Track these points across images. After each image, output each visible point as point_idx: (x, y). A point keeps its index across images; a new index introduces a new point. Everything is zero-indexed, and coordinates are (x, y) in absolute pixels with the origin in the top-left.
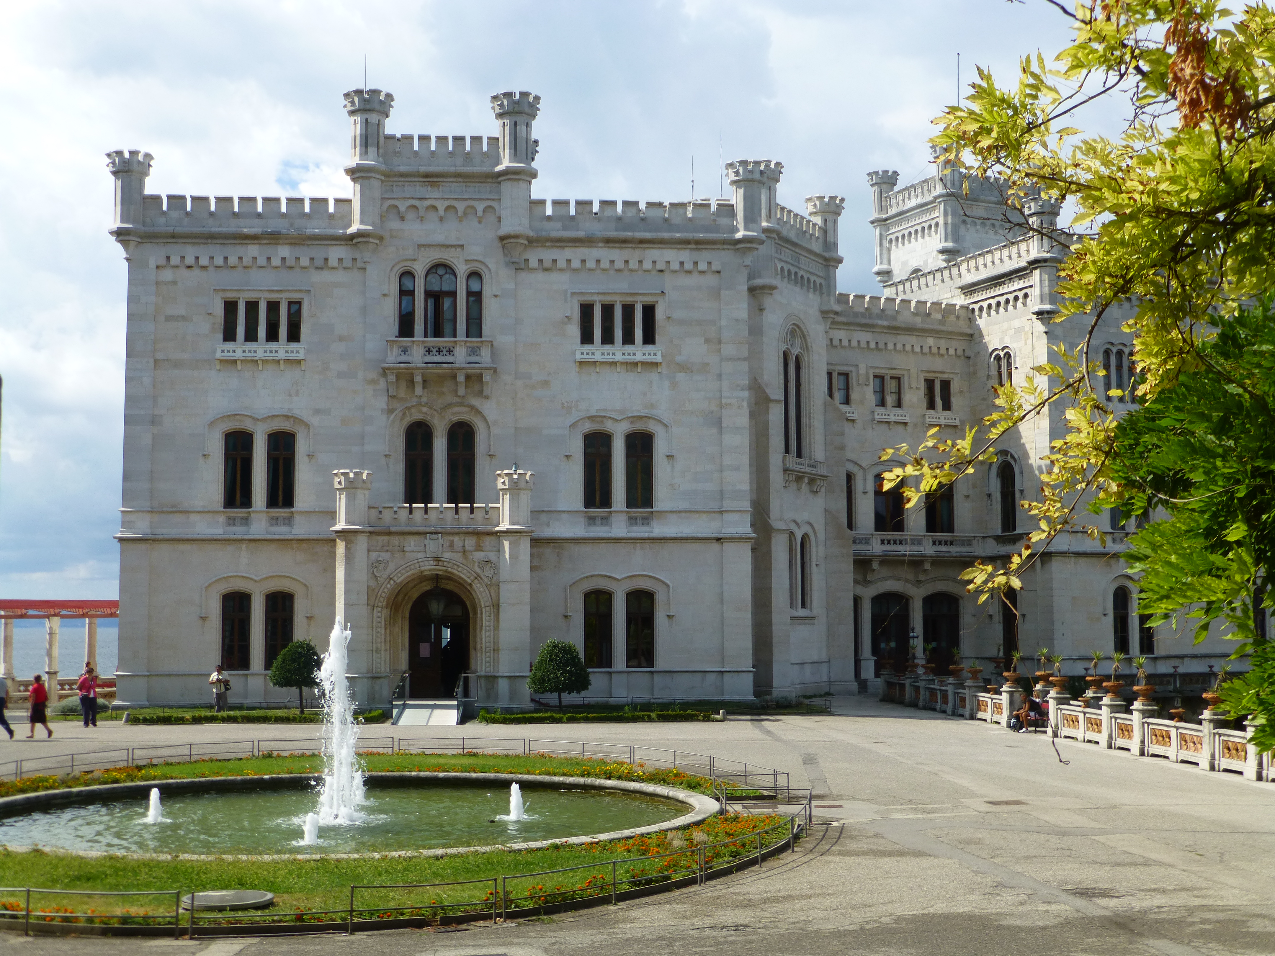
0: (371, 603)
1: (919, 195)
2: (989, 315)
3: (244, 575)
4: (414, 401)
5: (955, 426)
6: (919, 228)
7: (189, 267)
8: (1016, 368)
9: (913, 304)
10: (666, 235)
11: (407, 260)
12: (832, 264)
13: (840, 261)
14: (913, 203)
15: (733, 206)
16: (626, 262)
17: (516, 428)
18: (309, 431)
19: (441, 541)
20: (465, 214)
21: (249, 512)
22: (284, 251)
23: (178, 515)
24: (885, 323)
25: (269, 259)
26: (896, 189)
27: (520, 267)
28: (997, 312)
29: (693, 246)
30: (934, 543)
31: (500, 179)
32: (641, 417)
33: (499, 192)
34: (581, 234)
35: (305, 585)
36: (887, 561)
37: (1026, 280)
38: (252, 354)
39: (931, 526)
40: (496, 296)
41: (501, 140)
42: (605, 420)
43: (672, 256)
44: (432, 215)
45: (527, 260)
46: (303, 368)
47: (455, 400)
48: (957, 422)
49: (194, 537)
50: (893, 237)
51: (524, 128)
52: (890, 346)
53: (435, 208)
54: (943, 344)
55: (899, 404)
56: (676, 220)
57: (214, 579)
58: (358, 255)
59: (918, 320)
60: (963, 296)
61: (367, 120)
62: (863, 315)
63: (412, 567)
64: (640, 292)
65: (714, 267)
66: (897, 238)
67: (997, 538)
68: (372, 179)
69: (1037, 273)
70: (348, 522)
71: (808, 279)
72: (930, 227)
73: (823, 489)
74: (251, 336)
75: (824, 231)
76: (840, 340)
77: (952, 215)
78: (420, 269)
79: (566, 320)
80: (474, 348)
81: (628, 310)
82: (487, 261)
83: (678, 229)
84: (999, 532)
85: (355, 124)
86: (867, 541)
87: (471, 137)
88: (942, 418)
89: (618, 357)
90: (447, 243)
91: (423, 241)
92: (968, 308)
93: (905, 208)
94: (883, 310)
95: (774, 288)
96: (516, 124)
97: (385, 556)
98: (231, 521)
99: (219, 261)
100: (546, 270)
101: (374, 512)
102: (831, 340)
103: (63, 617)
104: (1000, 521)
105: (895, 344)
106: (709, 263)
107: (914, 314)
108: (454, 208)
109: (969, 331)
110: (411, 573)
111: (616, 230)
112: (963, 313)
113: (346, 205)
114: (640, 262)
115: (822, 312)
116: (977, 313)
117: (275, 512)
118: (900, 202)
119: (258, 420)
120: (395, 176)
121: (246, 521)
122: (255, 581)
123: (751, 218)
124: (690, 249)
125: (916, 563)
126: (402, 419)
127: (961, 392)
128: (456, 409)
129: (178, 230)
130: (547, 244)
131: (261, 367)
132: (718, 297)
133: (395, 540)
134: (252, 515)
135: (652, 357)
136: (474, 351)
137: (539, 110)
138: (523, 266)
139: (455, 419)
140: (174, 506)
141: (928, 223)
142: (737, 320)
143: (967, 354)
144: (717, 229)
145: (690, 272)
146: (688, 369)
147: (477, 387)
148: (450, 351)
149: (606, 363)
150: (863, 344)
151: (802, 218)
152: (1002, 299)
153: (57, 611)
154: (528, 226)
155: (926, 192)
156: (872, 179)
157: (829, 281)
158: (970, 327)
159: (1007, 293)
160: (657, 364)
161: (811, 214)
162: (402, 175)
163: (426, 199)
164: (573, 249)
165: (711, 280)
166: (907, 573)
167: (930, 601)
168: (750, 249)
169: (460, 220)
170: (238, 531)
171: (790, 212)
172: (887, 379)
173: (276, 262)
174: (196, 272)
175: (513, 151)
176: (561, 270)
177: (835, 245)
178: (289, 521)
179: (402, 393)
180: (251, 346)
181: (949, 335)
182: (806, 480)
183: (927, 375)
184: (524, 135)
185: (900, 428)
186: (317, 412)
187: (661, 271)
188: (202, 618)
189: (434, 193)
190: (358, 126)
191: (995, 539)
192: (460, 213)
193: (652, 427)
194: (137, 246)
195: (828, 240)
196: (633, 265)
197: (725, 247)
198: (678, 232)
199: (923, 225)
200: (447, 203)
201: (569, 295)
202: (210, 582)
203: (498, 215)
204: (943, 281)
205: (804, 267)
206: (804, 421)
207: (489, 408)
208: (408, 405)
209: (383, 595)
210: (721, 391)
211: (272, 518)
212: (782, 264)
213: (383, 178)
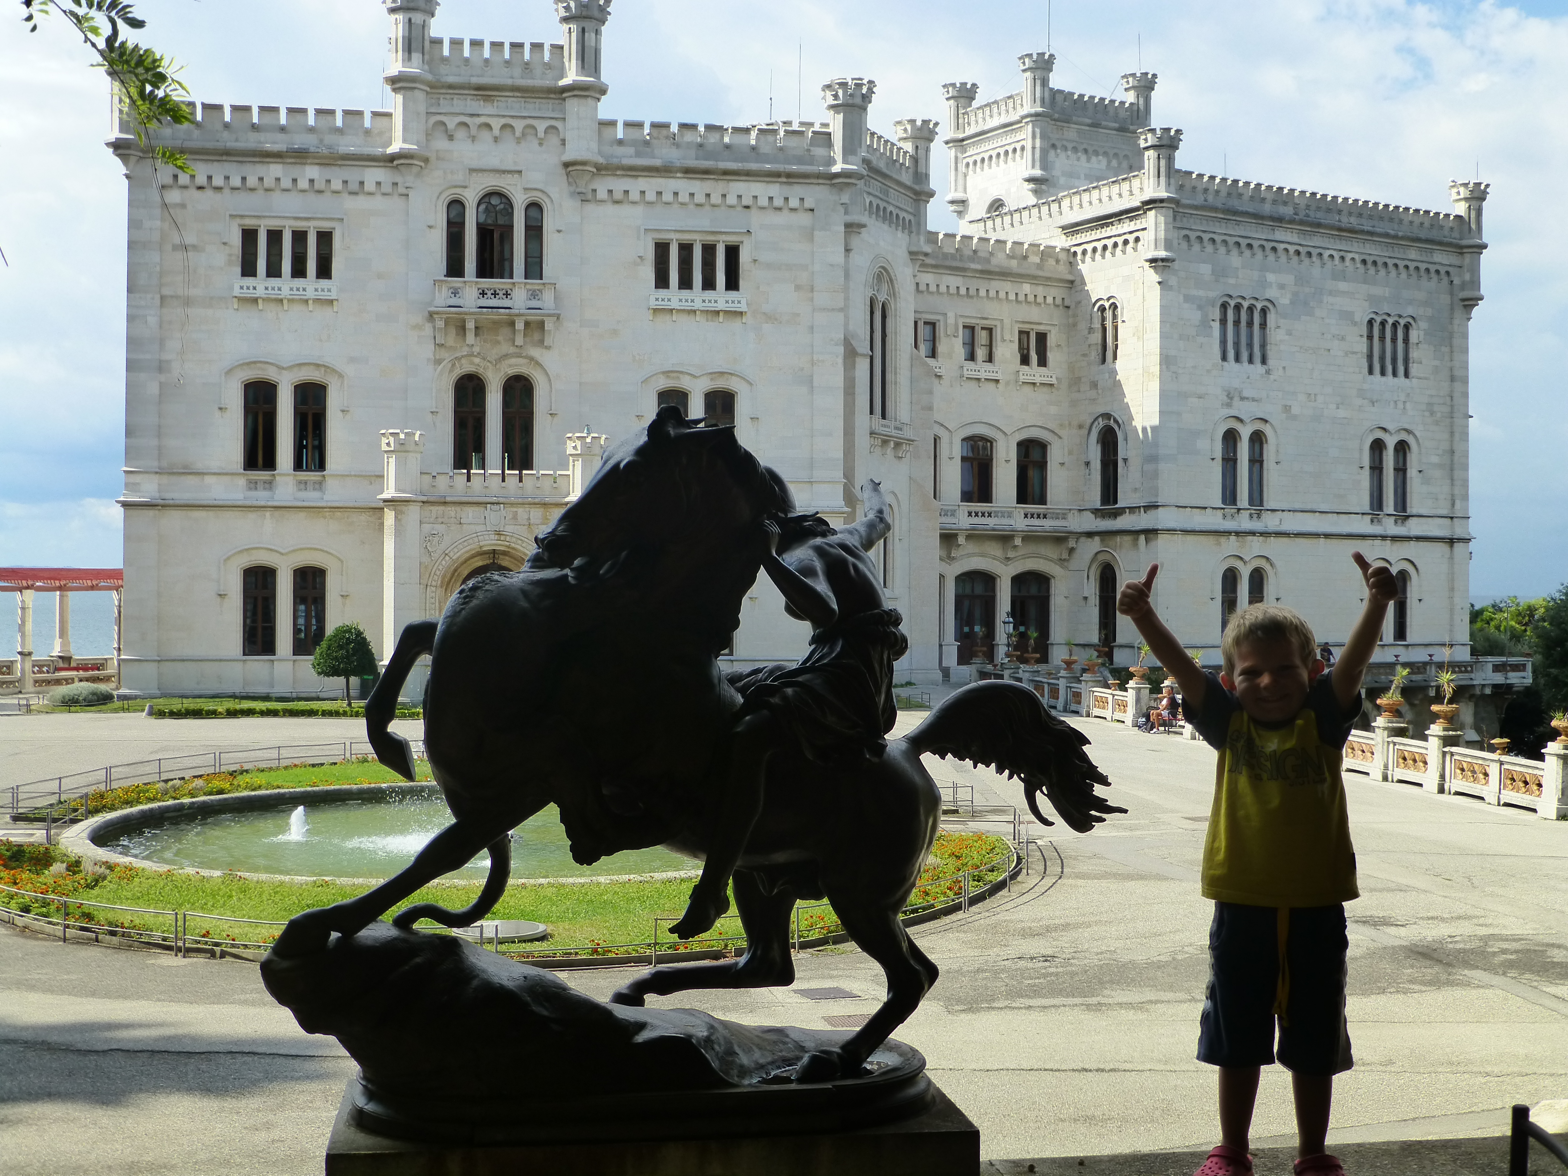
0: (424, 582)
1: (1003, 112)
2: (1093, 260)
3: (269, 547)
4: (465, 351)
5: (1052, 385)
6: (1002, 151)
7: (200, 188)
8: (1123, 321)
9: (1009, 245)
10: (753, 166)
11: (456, 187)
12: (924, 198)
13: (931, 194)
14: (996, 122)
15: (830, 134)
16: (708, 195)
17: (580, 384)
18: (342, 383)
19: (503, 513)
20: (524, 134)
21: (274, 475)
22: (312, 172)
23: (190, 477)
24: (978, 267)
25: (295, 181)
26: (975, 104)
27: (586, 198)
28: (1103, 257)
29: (784, 180)
30: (1026, 516)
31: (564, 95)
32: (722, 373)
33: (563, 111)
34: (657, 162)
35: (339, 559)
36: (973, 536)
37: (1138, 222)
38: (277, 292)
39: (1022, 497)
40: (559, 231)
41: (566, 48)
42: (681, 376)
43: (761, 190)
44: (486, 135)
45: (594, 191)
46: (335, 310)
47: (512, 350)
48: (1054, 381)
49: (211, 503)
50: (971, 160)
51: (593, 35)
52: (983, 293)
53: (488, 126)
54: (1040, 291)
55: (990, 359)
56: (765, 149)
57: (233, 552)
58: (399, 179)
59: (1014, 263)
60: (1064, 236)
61: (410, 20)
62: (953, 257)
63: (471, 541)
64: (723, 230)
65: (808, 204)
66: (975, 162)
67: (1096, 512)
68: (416, 91)
69: (1151, 214)
70: (398, 489)
71: (897, 215)
72: (1015, 150)
73: (908, 455)
74: (274, 271)
75: (915, 160)
76: (928, 285)
77: (1041, 138)
78: (471, 198)
79: (639, 260)
80: (534, 291)
81: (709, 250)
82: (549, 189)
83: (766, 159)
84: (1098, 505)
85: (396, 24)
86: (953, 513)
87: (532, 44)
88: (1037, 375)
89: (698, 305)
90: (503, 168)
91: (475, 164)
92: (1069, 250)
93: (986, 128)
94: (975, 252)
95: (864, 226)
96: (583, 30)
97: (440, 528)
98: (253, 485)
99: (236, 181)
100: (617, 202)
101: (427, 479)
102: (917, 284)
103: (39, 589)
104: (1099, 493)
105: (987, 291)
106: (802, 199)
107: (1011, 257)
108: (511, 127)
109: (1070, 278)
110: (469, 548)
111: (697, 159)
112: (1063, 256)
113: (385, 120)
114: (724, 196)
115: (911, 253)
116: (1079, 257)
117: (303, 475)
118: (980, 120)
119: (283, 368)
120: (443, 87)
121: (270, 485)
122: (282, 554)
123: (849, 150)
124: (781, 183)
125: (1005, 538)
126: (451, 371)
127: (1059, 346)
128: (513, 361)
129: (188, 144)
130: (618, 173)
131: (286, 307)
132: (811, 238)
133: (451, 511)
134: (277, 478)
135: (736, 305)
136: (534, 295)
137: (609, 14)
138: (590, 197)
139: (512, 372)
140: (185, 467)
141: (1012, 146)
142: (832, 265)
143: (1066, 304)
144: (812, 161)
145: (779, 209)
146: (776, 319)
147: (536, 336)
148: (507, 294)
149: (684, 310)
150: (953, 290)
151: (893, 144)
152: (1110, 243)
153: (30, 583)
154: (597, 151)
155: (1011, 110)
156: (948, 92)
157: (919, 216)
158: (1070, 273)
159: (1115, 236)
160: (741, 313)
161: (900, 139)
162: (451, 86)
163: (478, 115)
164: (648, 179)
165: (804, 219)
166: (995, 549)
167: (1018, 580)
168: (848, 184)
169: (518, 141)
170: (261, 496)
171: (880, 138)
172: (978, 329)
173: (303, 184)
174: (209, 193)
175: (580, 62)
176: (634, 203)
177: (927, 176)
178: (320, 485)
179: (451, 339)
180: (274, 282)
181: (1047, 281)
182: (892, 444)
183: (1021, 326)
184: (593, 44)
185: (992, 385)
186: (352, 360)
187: (747, 207)
188: (220, 595)
189: (489, 109)
190: (400, 26)
191: (1092, 513)
192: (518, 133)
193: (733, 385)
194: (138, 160)
195: (919, 170)
196: (716, 199)
197: (821, 181)
198: (768, 163)
199: (1007, 148)
200: (503, 121)
201: (642, 231)
202: (230, 553)
203: (561, 136)
204: (1040, 218)
205: (893, 202)
206: (889, 377)
207: (550, 359)
208: (458, 354)
209: (438, 573)
210: (812, 346)
211: (300, 482)
212: (871, 198)
213: (428, 89)
